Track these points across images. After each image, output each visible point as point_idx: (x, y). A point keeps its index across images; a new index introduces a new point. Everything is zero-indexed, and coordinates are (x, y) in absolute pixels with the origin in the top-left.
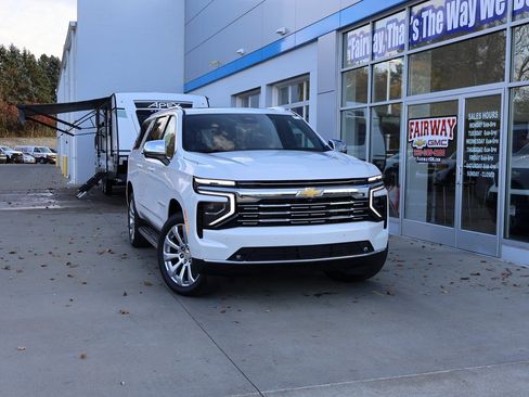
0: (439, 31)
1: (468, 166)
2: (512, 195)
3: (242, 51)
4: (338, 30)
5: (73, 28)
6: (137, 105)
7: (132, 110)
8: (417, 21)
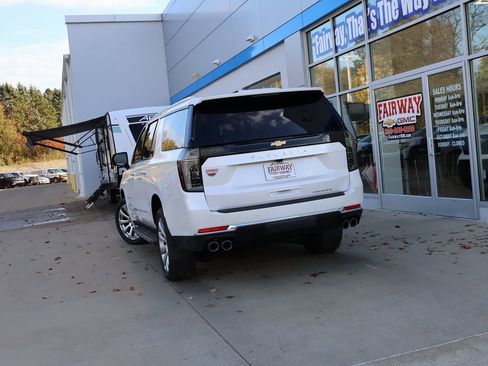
0: (396, 18)
1: (438, 138)
2: (484, 161)
3: (217, 61)
4: (302, 30)
5: (67, 61)
6: (130, 120)
7: (125, 126)
8: (373, 11)
